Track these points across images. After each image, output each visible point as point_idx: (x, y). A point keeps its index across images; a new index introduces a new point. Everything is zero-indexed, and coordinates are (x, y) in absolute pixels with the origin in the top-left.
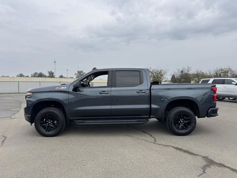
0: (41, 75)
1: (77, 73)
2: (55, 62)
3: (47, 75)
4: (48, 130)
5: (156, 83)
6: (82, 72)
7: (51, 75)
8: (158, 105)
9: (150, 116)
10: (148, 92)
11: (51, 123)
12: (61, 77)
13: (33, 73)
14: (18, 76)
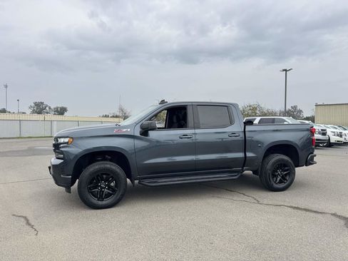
1: (33, 105)
4: (101, 198)
5: (250, 123)
6: (42, 103)
8: (254, 153)
9: (243, 167)
10: (242, 135)
11: (106, 186)
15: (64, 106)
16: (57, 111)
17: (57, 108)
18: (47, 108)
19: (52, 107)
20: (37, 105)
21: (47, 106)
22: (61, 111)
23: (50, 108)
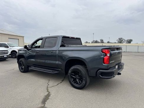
0: (96, 42)
1: (118, 39)
2: (93, 34)
3: (100, 41)
6: (122, 38)
7: (102, 41)
12: (108, 42)
13: (92, 41)
14: (85, 43)
15: (131, 39)
16: (128, 41)
17: (128, 40)
18: (124, 40)
19: (126, 40)
20: (120, 39)
21: (124, 39)
22: (130, 41)
23: (125, 40)
